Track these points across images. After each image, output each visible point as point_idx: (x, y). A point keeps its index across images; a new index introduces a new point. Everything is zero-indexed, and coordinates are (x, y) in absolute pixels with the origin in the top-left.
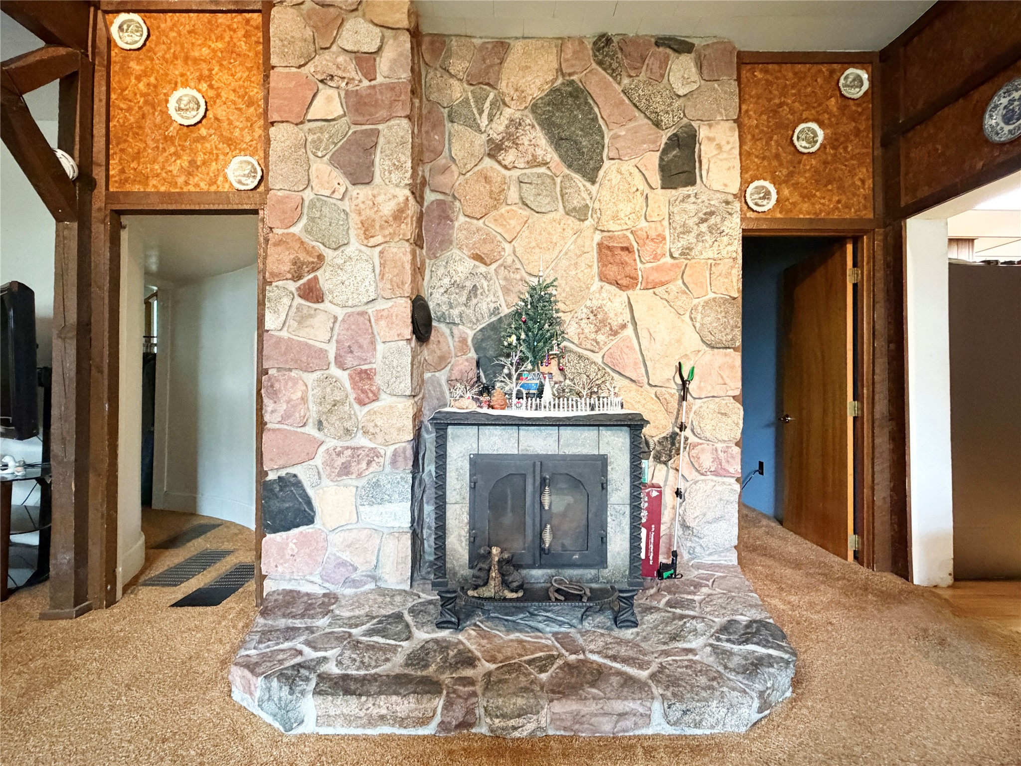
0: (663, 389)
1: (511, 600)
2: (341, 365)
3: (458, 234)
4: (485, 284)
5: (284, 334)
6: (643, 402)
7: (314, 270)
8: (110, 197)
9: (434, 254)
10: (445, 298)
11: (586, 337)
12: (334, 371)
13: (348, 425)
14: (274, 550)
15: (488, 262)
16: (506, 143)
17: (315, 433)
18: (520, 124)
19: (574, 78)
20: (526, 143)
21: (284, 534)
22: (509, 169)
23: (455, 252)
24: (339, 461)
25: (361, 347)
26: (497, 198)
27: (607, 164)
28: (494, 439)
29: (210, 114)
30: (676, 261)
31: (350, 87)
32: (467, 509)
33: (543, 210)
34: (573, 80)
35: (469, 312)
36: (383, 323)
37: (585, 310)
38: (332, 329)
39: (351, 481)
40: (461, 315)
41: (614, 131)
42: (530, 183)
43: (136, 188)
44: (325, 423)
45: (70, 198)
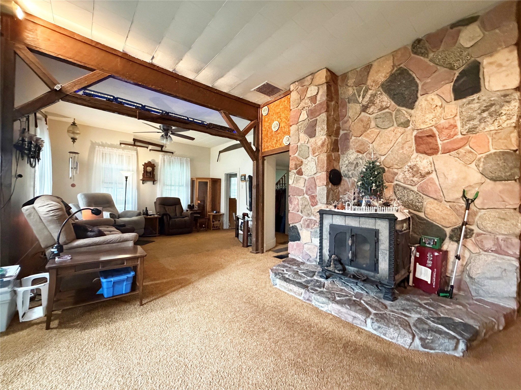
0: (455, 204)
1: (337, 273)
2: (307, 194)
3: (351, 144)
4: (361, 161)
5: (293, 185)
6: (441, 209)
7: (300, 166)
8: (262, 153)
9: (343, 153)
10: (346, 169)
11: (408, 179)
12: (306, 196)
13: (309, 212)
14: (291, 247)
15: (363, 153)
16: (370, 105)
17: (300, 214)
18: (375, 95)
19: (402, 66)
20: (378, 102)
21: (293, 242)
22: (371, 114)
23: (351, 151)
24: (306, 223)
25: (312, 188)
26: (366, 127)
27: (420, 97)
28: (337, 219)
29: (280, 127)
30: (465, 136)
31: (310, 108)
32: (329, 241)
33: (386, 127)
34: (401, 67)
35: (355, 172)
36: (318, 180)
37: (407, 167)
38: (305, 183)
39: (309, 229)
40: (352, 174)
41: (424, 81)
42: (380, 118)
43: (266, 150)
44: (303, 211)
45: (254, 156)
